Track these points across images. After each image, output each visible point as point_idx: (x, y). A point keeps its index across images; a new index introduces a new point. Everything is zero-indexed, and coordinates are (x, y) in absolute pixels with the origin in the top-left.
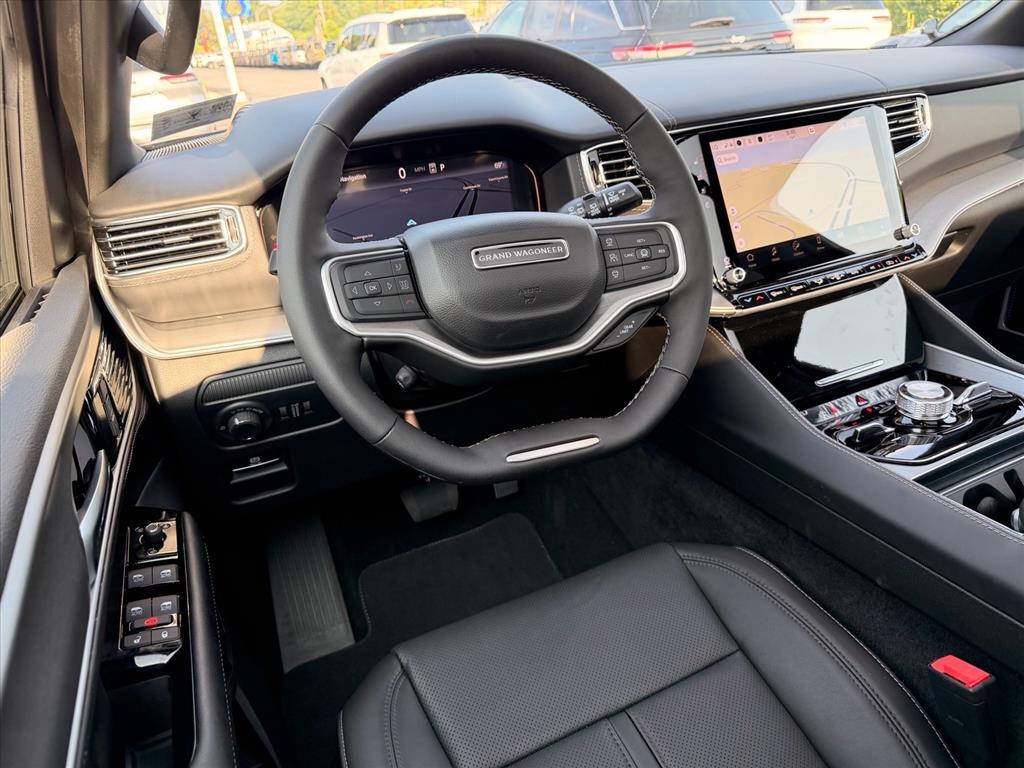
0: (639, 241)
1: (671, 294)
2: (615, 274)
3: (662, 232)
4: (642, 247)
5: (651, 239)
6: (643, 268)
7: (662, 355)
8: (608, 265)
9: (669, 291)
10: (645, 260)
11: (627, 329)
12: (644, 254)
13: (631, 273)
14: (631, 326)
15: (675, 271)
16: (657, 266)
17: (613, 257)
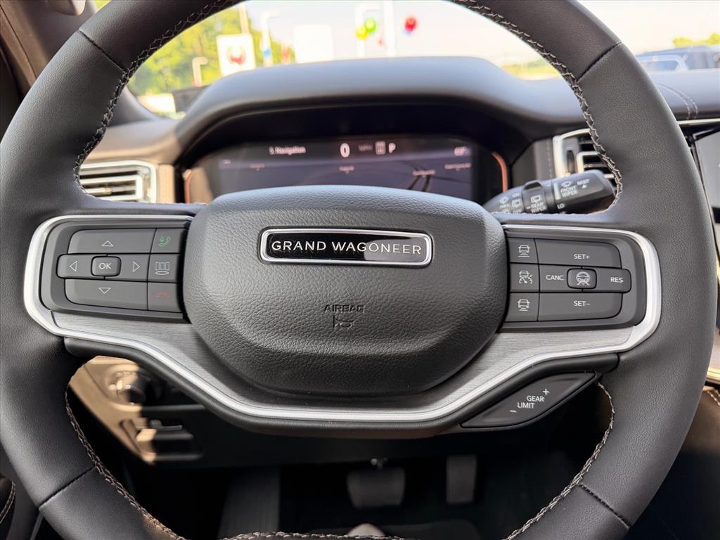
0: (578, 257)
1: (623, 358)
2: (522, 306)
3: (623, 248)
4: (582, 268)
5: (602, 256)
6: (578, 304)
7: (589, 461)
8: (513, 288)
9: (619, 353)
10: (583, 290)
11: (532, 403)
12: (583, 279)
13: (552, 307)
14: (542, 399)
15: (637, 320)
16: (604, 304)
17: (524, 277)
